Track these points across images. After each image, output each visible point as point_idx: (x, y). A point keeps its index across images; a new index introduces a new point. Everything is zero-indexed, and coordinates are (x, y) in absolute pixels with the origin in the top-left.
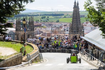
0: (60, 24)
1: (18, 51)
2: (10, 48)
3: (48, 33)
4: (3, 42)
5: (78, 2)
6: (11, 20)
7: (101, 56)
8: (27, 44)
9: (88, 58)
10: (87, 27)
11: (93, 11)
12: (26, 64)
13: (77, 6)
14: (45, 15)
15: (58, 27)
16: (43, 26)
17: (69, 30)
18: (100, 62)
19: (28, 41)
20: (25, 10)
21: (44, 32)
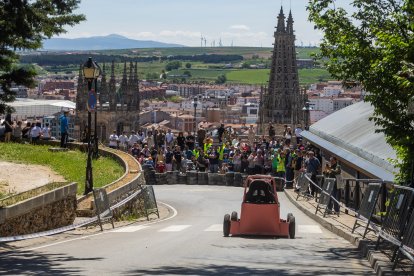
0: (228, 91)
1: (68, 176)
2: (40, 167)
3: (186, 120)
4: (20, 145)
5: (290, 14)
6: (63, 74)
7: (370, 200)
8: (106, 154)
9: (321, 206)
10: (320, 100)
11: (341, 30)
12: (90, 225)
13: (287, 28)
14: (179, 58)
15: (221, 100)
16: (170, 96)
17: (258, 109)
18: (364, 222)
19: (111, 143)
20: (84, 19)
21: (174, 115)
